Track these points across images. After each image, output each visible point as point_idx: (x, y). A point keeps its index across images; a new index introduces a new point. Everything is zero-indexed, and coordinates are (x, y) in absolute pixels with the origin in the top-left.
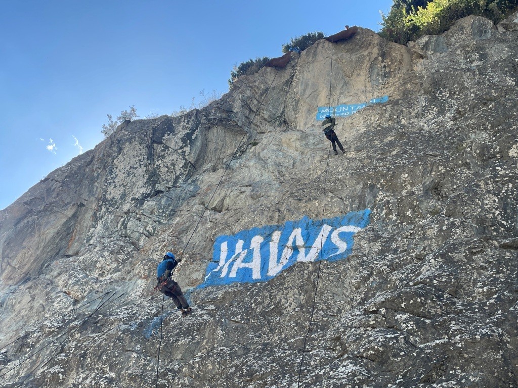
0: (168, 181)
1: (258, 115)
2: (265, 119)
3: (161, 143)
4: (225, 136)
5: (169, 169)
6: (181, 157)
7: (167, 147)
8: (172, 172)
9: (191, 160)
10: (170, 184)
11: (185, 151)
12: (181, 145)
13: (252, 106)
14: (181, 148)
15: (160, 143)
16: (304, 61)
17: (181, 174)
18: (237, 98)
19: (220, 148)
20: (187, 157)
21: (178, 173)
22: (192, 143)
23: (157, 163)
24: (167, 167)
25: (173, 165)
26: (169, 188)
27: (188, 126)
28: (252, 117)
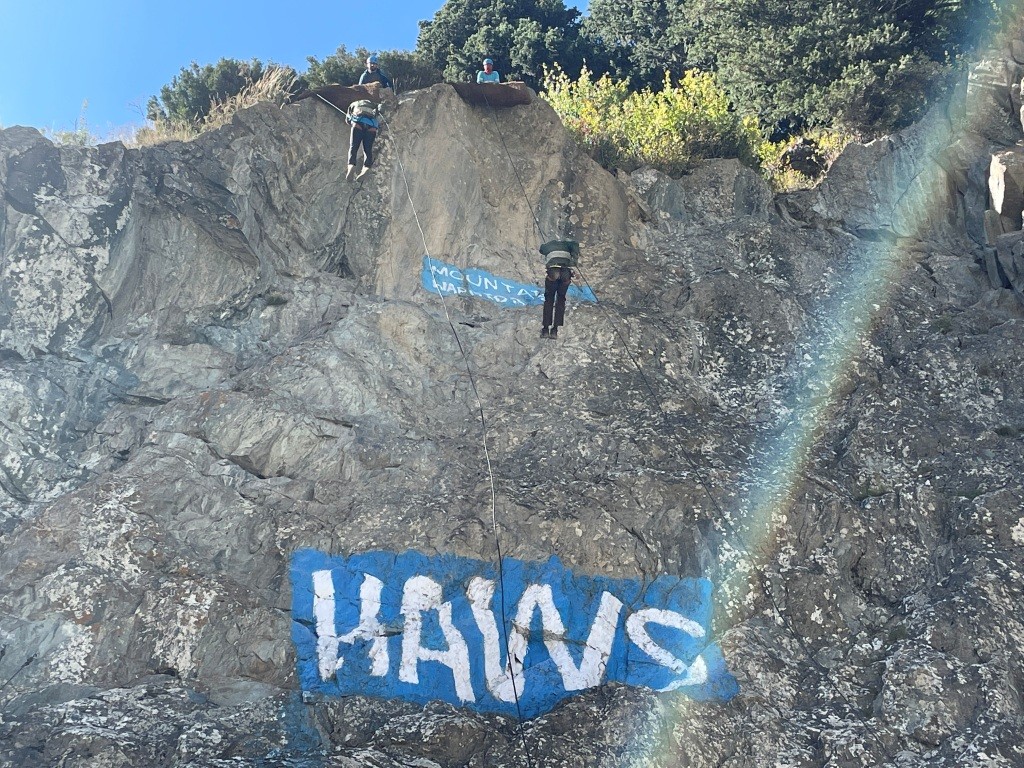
0: (36, 331)
1: (283, 222)
2: (299, 241)
3: (33, 211)
4: (198, 251)
5: (45, 294)
6: (81, 270)
7: (48, 230)
8: (51, 307)
9: (106, 288)
10: (42, 341)
11: (95, 259)
12: (87, 236)
13: (274, 193)
14: (86, 244)
15: (28, 208)
16: (406, 123)
17: (73, 320)
18: (241, 156)
19: (181, 278)
20: (97, 277)
21: (67, 315)
22: (116, 239)
23: (13, 266)
24: (40, 288)
25: (57, 285)
26: (39, 352)
27: (104, 185)
28: (270, 222)
